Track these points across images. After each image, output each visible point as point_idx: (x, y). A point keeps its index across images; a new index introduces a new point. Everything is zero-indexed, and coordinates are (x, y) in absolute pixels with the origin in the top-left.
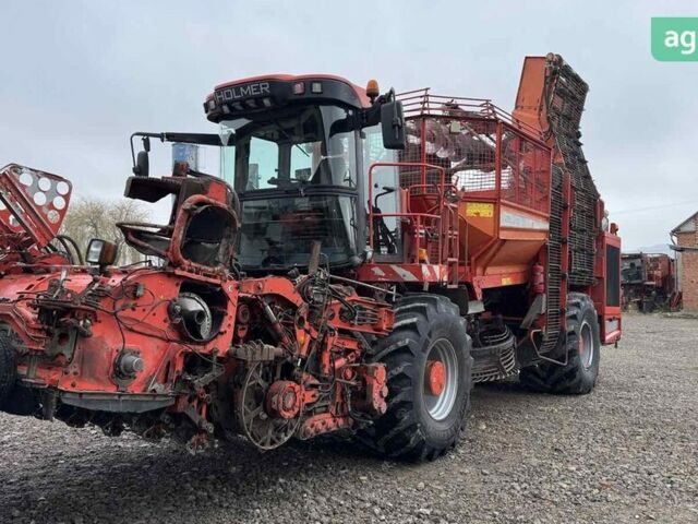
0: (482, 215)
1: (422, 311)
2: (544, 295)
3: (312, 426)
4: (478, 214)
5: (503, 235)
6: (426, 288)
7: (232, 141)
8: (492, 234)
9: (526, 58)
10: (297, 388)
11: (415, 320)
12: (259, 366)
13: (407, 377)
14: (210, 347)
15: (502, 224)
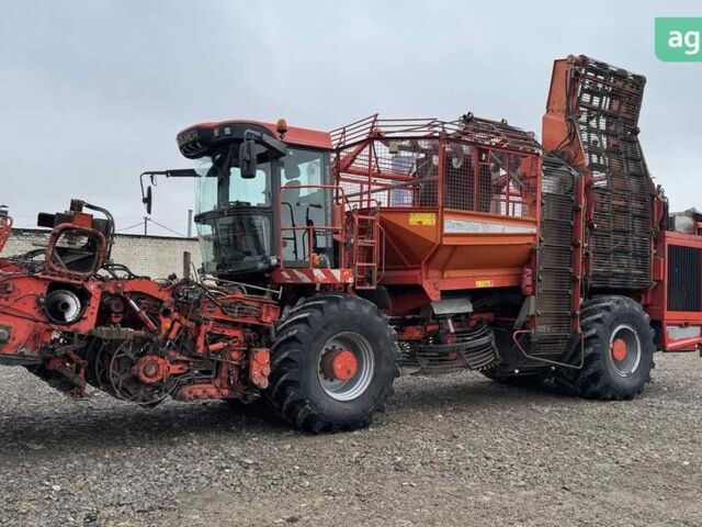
0: (424, 224)
1: (320, 307)
2: (533, 298)
3: (190, 392)
4: (420, 223)
5: (446, 242)
6: (318, 288)
7: (212, 173)
8: (434, 241)
9: (556, 61)
10: (161, 361)
11: (307, 315)
12: (129, 344)
13: (294, 361)
14: (73, 327)
15: (446, 230)
